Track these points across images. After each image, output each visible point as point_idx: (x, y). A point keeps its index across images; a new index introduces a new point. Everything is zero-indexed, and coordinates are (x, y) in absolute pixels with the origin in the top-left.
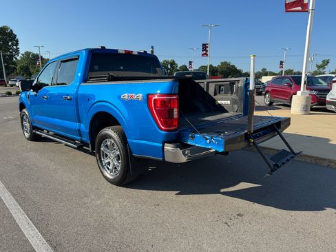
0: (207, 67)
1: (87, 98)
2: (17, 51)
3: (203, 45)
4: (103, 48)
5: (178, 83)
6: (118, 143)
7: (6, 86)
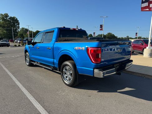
0: (102, 35)
2: (19, 27)
3: (101, 25)
4: (64, 27)
5: (101, 43)
7: (14, 42)
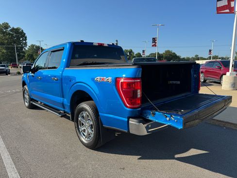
0: (155, 54)
1: (69, 79)
2: (26, 44)
3: (153, 38)
4: (82, 41)
5: (141, 69)
6: (92, 116)
7: (17, 68)
